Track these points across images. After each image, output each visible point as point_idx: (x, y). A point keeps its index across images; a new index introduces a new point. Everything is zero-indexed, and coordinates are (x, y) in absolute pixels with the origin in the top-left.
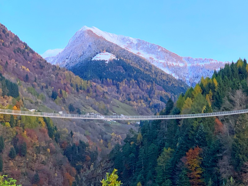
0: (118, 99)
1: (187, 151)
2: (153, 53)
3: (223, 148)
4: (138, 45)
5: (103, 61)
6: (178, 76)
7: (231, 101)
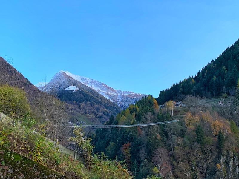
0: (80, 113)
1: (123, 145)
2: (100, 87)
3: (142, 143)
4: (91, 83)
5: (72, 91)
6: (113, 100)
7: (146, 118)
